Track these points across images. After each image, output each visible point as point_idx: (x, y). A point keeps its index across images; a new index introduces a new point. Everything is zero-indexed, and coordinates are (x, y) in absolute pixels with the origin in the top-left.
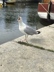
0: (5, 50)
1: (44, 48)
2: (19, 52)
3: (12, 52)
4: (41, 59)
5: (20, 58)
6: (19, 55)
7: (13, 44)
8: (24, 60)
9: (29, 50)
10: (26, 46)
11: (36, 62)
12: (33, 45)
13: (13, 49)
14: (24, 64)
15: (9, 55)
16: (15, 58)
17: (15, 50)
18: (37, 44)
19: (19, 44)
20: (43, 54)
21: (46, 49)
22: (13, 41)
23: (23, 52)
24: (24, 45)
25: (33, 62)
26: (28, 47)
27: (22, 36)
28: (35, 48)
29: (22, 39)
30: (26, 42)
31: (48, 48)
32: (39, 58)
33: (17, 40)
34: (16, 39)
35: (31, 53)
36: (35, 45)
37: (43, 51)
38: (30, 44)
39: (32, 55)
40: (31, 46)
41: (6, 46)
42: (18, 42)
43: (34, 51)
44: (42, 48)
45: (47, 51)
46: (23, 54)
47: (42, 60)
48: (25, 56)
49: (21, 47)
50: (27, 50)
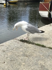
0: (7, 48)
1: (45, 45)
2: (21, 49)
3: (14, 50)
4: (42, 56)
5: (22, 55)
6: (21, 53)
7: (15, 42)
8: (26, 57)
9: (31, 48)
10: (28, 44)
11: (37, 59)
13: (16, 47)
14: (26, 61)
15: (11, 53)
16: (17, 55)
17: (18, 48)
18: (38, 42)
19: (22, 42)
20: (45, 52)
21: (47, 46)
22: (16, 39)
23: (25, 50)
24: (26, 43)
25: (35, 59)
26: (30, 45)
27: (24, 35)
28: (37, 46)
29: (24, 37)
30: (28, 41)
31: (49, 46)
32: (40, 56)
33: (19, 38)
35: (33, 51)
36: (37, 43)
37: (45, 48)
39: (34, 53)
40: (33, 44)
41: (8, 44)
42: (20, 40)
43: (35, 48)
44: (43, 46)
45: (48, 49)
47: (44, 57)
48: (27, 54)
49: (23, 45)
50: (29, 47)
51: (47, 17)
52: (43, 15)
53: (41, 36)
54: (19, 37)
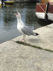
0: (3, 50)
1: (41, 47)
2: (17, 51)
3: (10, 51)
4: (38, 58)
5: (18, 57)
6: (17, 55)
7: (11, 43)
8: (22, 59)
9: (27, 49)
10: (24, 46)
11: (33, 61)
12: (31, 45)
13: (12, 48)
14: (22, 63)
15: (7, 54)
16: (13, 57)
17: (13, 50)
18: (35, 44)
19: (18, 44)
20: (41, 54)
21: (43, 48)
22: (12, 41)
23: (21, 52)
24: (22, 45)
25: (31, 61)
26: (26, 47)
27: (21, 36)
28: (33, 48)
29: (20, 38)
30: (24, 42)
31: (45, 48)
32: (36, 58)
35: (29, 53)
36: (33, 45)
37: (41, 50)
38: (28, 43)
39: (30, 54)
40: (29, 45)
41: (4, 45)
42: (16, 41)
43: (32, 50)
44: (39, 48)
45: (44, 51)
46: (22, 53)
47: (40, 59)
49: (19, 47)
50: (25, 49)
51: (44, 18)
53: (38, 38)
54: (16, 38)
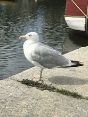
1: (79, 93)
2: (24, 103)
3: (7, 103)
6: (23, 111)
7: (10, 85)
9: (47, 98)
10: (39, 91)
12: (55, 89)
13: (11, 96)
17: (15, 100)
18: (64, 86)
19: (25, 86)
20: (79, 109)
21: (84, 96)
23: (32, 104)
24: (35, 88)
26: (45, 93)
28: (61, 95)
30: (40, 82)
34: (17, 75)
35: (52, 107)
36: (60, 89)
37: (79, 100)
38: (48, 85)
40: (52, 89)
42: (21, 80)
43: (57, 100)
44: (75, 96)
45: (86, 101)
46: (34, 107)
48: (38, 114)
49: (29, 93)
50: (41, 98)
52: (73, 26)
